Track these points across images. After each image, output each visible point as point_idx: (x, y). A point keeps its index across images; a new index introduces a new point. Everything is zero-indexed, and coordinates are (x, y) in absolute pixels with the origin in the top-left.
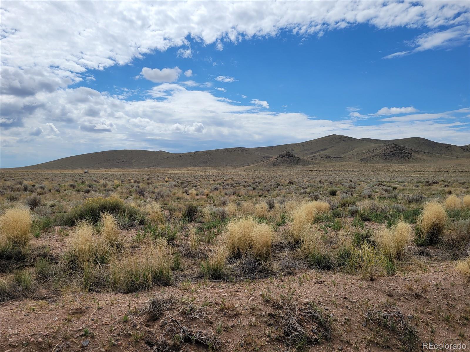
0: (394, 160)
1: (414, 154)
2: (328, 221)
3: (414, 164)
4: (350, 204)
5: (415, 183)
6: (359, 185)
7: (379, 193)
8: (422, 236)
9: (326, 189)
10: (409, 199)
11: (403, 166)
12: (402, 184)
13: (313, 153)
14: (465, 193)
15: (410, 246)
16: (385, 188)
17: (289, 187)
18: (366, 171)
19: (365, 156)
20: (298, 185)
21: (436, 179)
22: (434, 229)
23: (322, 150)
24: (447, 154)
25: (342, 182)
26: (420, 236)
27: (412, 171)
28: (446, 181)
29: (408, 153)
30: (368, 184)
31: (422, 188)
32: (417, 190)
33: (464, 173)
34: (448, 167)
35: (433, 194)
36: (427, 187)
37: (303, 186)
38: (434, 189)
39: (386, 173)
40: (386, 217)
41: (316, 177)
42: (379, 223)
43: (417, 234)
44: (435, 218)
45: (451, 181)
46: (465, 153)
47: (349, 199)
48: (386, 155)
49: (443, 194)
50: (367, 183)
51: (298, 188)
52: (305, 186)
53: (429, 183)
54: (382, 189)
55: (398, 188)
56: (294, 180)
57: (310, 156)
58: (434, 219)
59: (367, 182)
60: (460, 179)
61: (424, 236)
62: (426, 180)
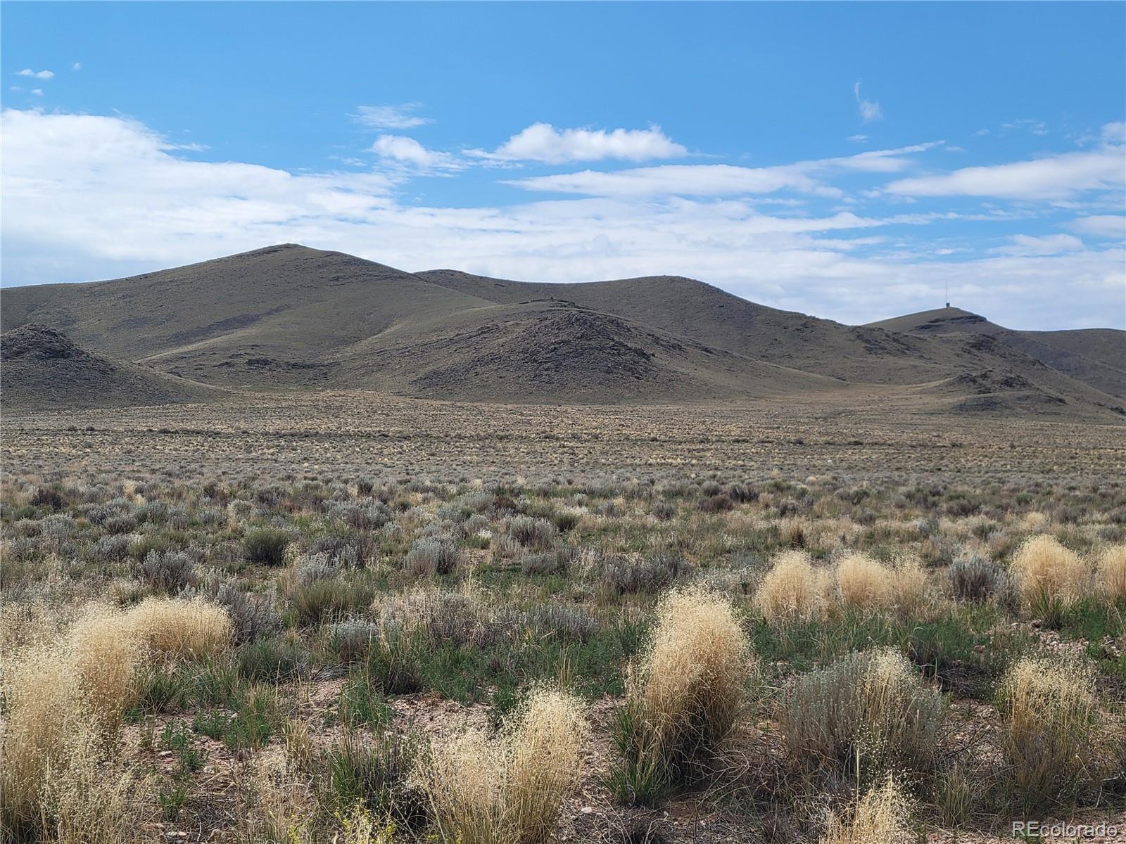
0: (573, 385)
1: (661, 359)
2: (215, 702)
3: (664, 408)
4: (341, 611)
5: (661, 497)
6: (404, 507)
7: (492, 546)
8: (642, 754)
9: (234, 531)
10: (623, 573)
11: (616, 413)
12: (603, 504)
13: (180, 339)
14: (856, 542)
15: (588, 810)
16: (520, 521)
17: (33, 523)
18: (446, 438)
19: (446, 361)
20: (86, 512)
21: (752, 478)
22: (693, 720)
23: (229, 324)
24: (800, 362)
25: (324, 494)
26: (634, 756)
27: (654, 440)
28: (789, 488)
29: (635, 351)
30: (446, 505)
31: (686, 518)
32: (664, 532)
33: (867, 453)
34: (804, 424)
35: (729, 552)
36: (707, 517)
37: (112, 515)
38: (733, 526)
39: (538, 448)
40: (495, 670)
41: (193, 466)
42: (462, 699)
43: (623, 747)
44: (699, 668)
45: (809, 489)
46: (871, 359)
47: (343, 582)
48: (539, 357)
49: (767, 548)
50: (443, 499)
51: (83, 526)
52: (124, 516)
53: (720, 496)
54: (508, 528)
55: (580, 525)
56: (68, 483)
57: (167, 353)
58: (696, 670)
59: (443, 495)
60: (847, 477)
61: (651, 756)
62: (706, 484)
